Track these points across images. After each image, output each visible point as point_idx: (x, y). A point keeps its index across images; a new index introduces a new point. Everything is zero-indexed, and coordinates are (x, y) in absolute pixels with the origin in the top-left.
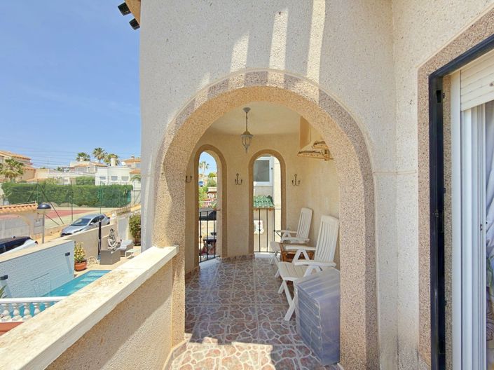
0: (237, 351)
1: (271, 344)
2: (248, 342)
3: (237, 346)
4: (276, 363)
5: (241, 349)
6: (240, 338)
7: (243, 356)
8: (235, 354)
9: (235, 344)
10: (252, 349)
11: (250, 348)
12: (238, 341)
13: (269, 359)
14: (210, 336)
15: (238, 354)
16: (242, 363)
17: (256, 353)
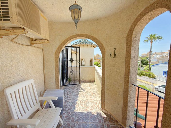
0: (85, 110)
1: (74, 112)
2: (81, 112)
3: (85, 111)
4: (74, 107)
5: (84, 110)
6: (84, 114)
7: (83, 109)
8: (86, 109)
9: (86, 112)
10: (80, 110)
11: (81, 111)
12: (85, 113)
13: (76, 108)
14: (95, 115)
15: (85, 109)
16: (84, 107)
17: (79, 109)
